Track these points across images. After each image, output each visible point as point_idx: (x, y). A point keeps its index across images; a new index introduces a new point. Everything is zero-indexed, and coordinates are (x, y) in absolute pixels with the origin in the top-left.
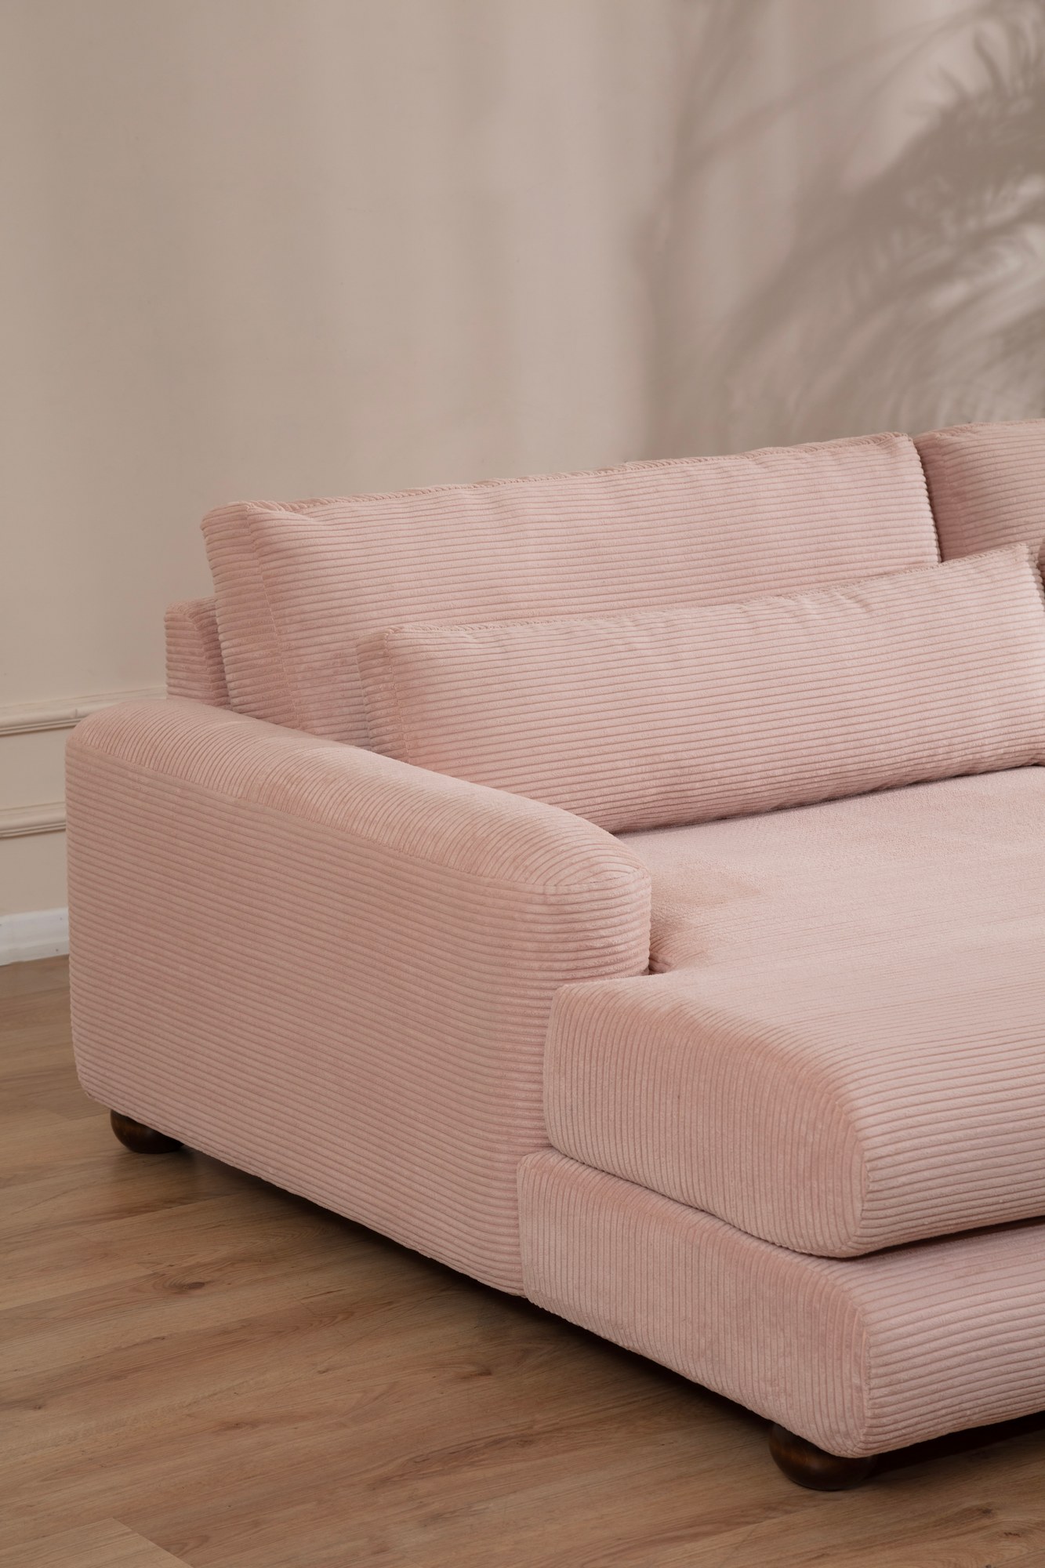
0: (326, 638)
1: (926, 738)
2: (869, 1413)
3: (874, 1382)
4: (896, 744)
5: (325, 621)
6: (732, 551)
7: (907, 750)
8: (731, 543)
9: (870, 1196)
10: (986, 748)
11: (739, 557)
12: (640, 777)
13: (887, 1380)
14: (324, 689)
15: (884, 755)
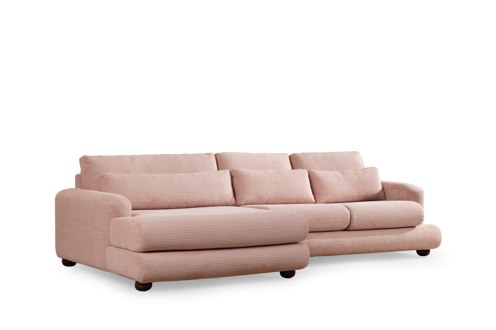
0: (96, 177)
1: (203, 198)
2: (143, 274)
3: (144, 269)
4: (197, 198)
5: (96, 174)
6: (175, 168)
7: (200, 199)
8: (175, 167)
9: (144, 240)
10: (216, 201)
11: (176, 169)
12: (147, 199)
13: (146, 269)
14: (95, 184)
15: (195, 200)
